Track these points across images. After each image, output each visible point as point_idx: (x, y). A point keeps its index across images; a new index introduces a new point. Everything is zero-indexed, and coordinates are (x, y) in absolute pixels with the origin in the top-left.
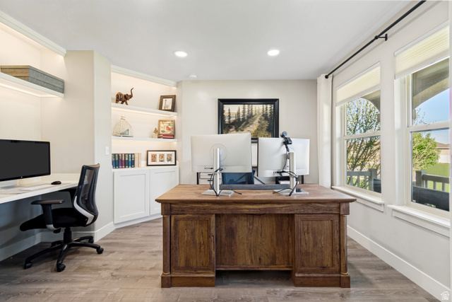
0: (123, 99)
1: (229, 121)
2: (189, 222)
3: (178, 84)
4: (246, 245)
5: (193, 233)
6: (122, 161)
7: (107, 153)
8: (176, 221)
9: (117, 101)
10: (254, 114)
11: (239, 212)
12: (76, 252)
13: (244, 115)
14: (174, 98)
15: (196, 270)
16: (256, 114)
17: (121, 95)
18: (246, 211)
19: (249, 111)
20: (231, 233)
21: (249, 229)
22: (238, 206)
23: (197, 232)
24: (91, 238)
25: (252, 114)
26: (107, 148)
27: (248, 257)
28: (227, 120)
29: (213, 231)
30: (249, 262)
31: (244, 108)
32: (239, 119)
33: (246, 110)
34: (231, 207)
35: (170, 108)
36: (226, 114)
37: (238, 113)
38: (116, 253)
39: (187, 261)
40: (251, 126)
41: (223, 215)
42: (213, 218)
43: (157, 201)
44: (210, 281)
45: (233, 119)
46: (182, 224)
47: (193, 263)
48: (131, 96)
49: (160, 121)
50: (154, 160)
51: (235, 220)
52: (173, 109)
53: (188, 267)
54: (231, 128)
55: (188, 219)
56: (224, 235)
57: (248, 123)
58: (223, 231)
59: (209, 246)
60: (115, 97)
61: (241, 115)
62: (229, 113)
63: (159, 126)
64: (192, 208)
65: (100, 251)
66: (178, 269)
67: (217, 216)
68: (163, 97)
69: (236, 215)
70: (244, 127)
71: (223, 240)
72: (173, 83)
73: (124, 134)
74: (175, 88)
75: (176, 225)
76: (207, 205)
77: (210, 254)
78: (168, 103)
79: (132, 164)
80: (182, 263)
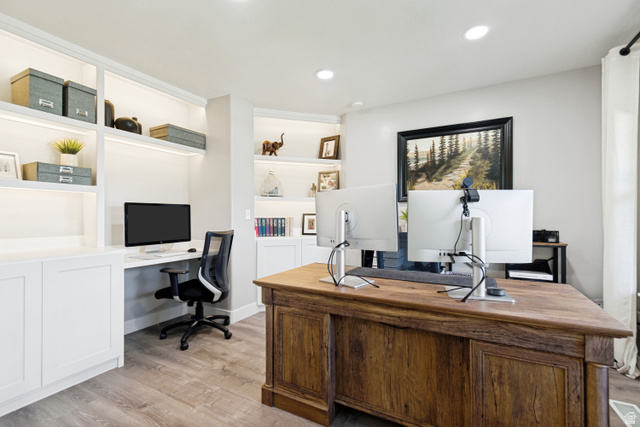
0: (271, 148)
1: (417, 166)
2: (296, 319)
3: (342, 119)
4: (382, 375)
5: (301, 335)
6: (271, 228)
7: (248, 217)
8: (280, 314)
9: (264, 153)
10: (461, 150)
11: (364, 316)
12: (209, 332)
13: (442, 153)
14: (337, 139)
15: (304, 392)
16: (464, 151)
17: (268, 143)
18: (377, 318)
19: (451, 146)
20: (359, 349)
21: (388, 349)
22: (363, 307)
23: (306, 336)
24: (227, 319)
25: (457, 150)
26: (248, 211)
27: (385, 396)
28: (412, 165)
29: (328, 340)
30: (387, 405)
31: (442, 142)
32: (433, 161)
33: (447, 145)
34: (353, 306)
35: (331, 154)
36: (411, 154)
37: (432, 152)
38: (243, 342)
39: (293, 375)
40: (456, 172)
41: (346, 317)
42: (327, 319)
43: (255, 283)
44: (321, 417)
45: (422, 163)
46: (287, 320)
47: (301, 380)
48: (281, 144)
49: (320, 173)
51: (364, 328)
52: (337, 155)
53: (293, 385)
54: (419, 176)
55: (294, 314)
56: (347, 350)
57: (449, 167)
58: (347, 342)
59: (321, 361)
60: (262, 147)
61: (437, 155)
62: (417, 152)
63: (320, 181)
64: (298, 300)
65: (228, 336)
66: (282, 383)
67: (332, 316)
68: (324, 140)
69: (366, 322)
70: (442, 174)
71: (347, 358)
72: (336, 118)
73: (272, 194)
74: (339, 125)
75: (280, 321)
76: (317, 298)
77: (322, 374)
78: (330, 147)
79: (282, 231)
80: (287, 377)
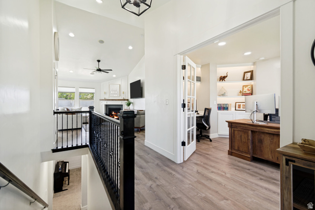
0: (223, 78)
2: (239, 132)
3: (254, 64)
4: (269, 149)
5: (241, 136)
6: (223, 108)
7: (215, 104)
8: (234, 130)
9: (220, 81)
11: (262, 131)
12: (204, 139)
14: (252, 72)
15: (242, 152)
17: (221, 77)
18: (267, 131)
20: (261, 141)
21: (271, 141)
22: (262, 128)
23: (243, 137)
24: (209, 136)
26: (215, 101)
27: (270, 155)
29: (250, 138)
30: (271, 158)
34: (259, 128)
35: (249, 78)
39: (238, 148)
41: (257, 132)
42: (250, 132)
43: (227, 121)
44: (248, 159)
46: (236, 132)
47: (241, 149)
48: (227, 76)
49: (243, 86)
50: (239, 107)
51: (263, 136)
52: (252, 78)
53: (238, 150)
55: (239, 131)
56: (257, 142)
58: (257, 139)
59: (248, 144)
60: (219, 78)
63: (243, 89)
64: (240, 126)
65: (211, 141)
66: (235, 149)
67: (252, 131)
68: (245, 73)
69: (264, 133)
71: (257, 144)
72: (251, 64)
73: (223, 95)
74: (253, 66)
75: (234, 133)
76: (247, 126)
77: (248, 147)
78: (248, 75)
79: (227, 109)
80: (236, 148)
